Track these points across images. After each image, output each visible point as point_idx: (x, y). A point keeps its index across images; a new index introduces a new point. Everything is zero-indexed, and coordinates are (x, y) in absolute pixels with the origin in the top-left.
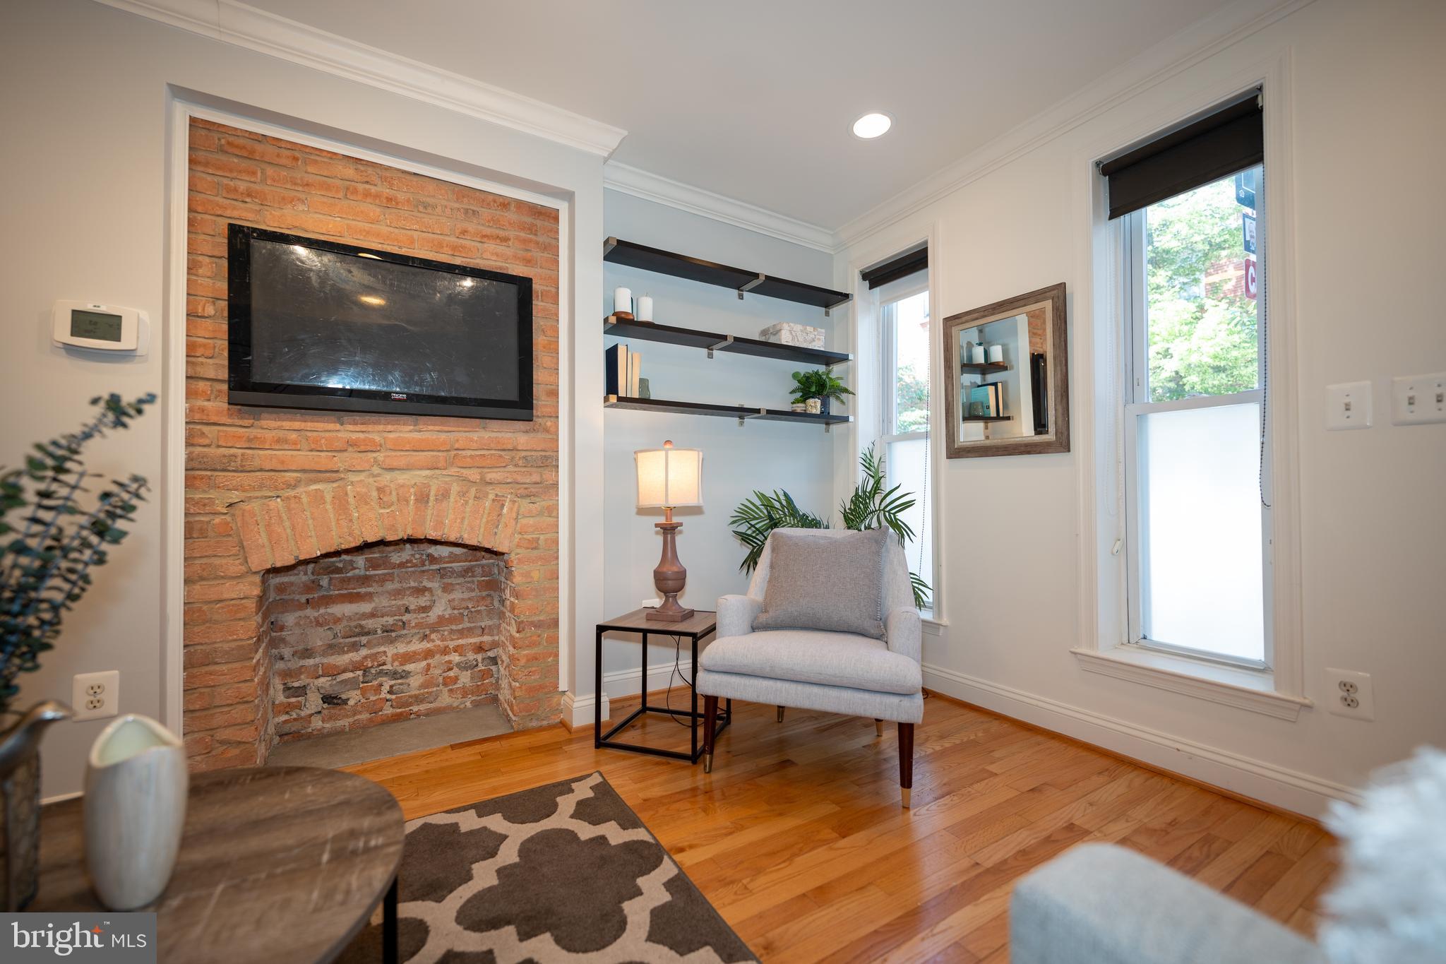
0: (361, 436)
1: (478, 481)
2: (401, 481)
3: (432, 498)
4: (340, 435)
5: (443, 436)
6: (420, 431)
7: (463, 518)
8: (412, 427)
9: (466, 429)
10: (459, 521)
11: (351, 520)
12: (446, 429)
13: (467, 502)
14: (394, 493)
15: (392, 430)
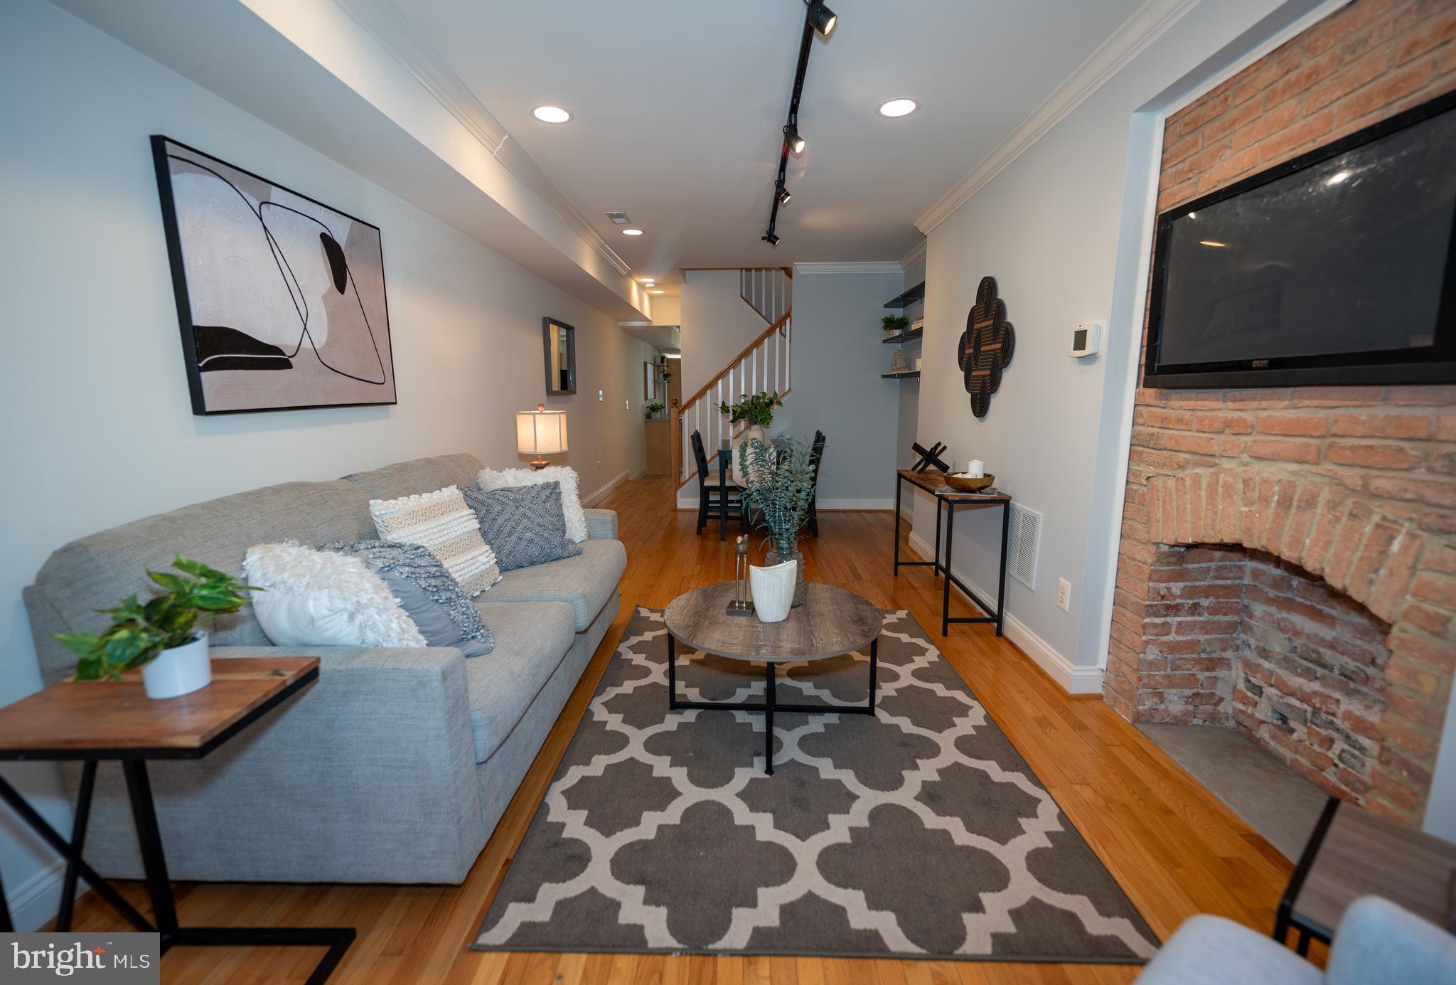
0: (1237, 415)
1: (1358, 488)
2: (1265, 475)
3: (1295, 503)
4: (1221, 414)
5: (1321, 414)
6: (1296, 408)
7: (1328, 543)
8: (1286, 403)
9: (1356, 403)
10: (1321, 544)
11: (1216, 513)
12: (1327, 403)
13: (1338, 519)
14: (1257, 489)
15: (1266, 406)
